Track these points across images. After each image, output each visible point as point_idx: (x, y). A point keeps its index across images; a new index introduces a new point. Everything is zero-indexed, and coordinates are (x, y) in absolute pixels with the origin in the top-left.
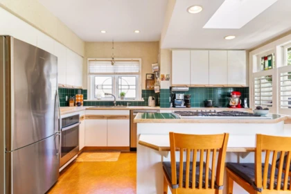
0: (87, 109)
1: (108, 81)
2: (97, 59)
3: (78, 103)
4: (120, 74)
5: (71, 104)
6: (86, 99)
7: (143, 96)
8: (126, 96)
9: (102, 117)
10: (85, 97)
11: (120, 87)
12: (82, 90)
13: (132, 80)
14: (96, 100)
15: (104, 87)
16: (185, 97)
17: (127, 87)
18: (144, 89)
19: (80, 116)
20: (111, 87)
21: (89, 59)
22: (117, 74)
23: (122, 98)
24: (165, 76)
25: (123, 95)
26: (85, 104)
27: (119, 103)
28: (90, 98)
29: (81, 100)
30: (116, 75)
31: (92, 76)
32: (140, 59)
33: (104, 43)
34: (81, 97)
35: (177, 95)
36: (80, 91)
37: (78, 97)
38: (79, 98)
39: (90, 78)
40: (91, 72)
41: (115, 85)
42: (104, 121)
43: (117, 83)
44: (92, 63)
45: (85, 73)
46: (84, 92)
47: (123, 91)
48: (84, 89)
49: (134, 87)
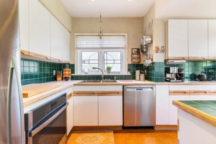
0: (75, 85)
1: (95, 55)
2: (84, 34)
3: (65, 78)
4: (106, 48)
5: (59, 78)
6: (74, 73)
7: (129, 70)
8: (112, 70)
9: (92, 94)
10: (73, 71)
11: (106, 62)
12: (69, 64)
13: (117, 55)
14: (83, 74)
15: (91, 62)
16: (179, 70)
17: (112, 62)
18: (130, 63)
19: (68, 94)
20: (97, 62)
21: (76, 34)
22: (104, 48)
23: (109, 72)
24: (160, 48)
25: (109, 69)
26: (73, 78)
27: (105, 77)
28: (78, 72)
29: (69, 74)
30: (102, 50)
31: (79, 51)
32: (126, 34)
33: (90, 19)
34: (68, 71)
35: (171, 68)
36: (67, 66)
37: (66, 71)
38: (67, 73)
39: (77, 53)
40: (78, 46)
41: (101, 59)
42: (95, 98)
43: (104, 58)
44: (79, 38)
45: (73, 48)
46: (72, 67)
47: (109, 65)
48: (71, 63)
49: (119, 62)
